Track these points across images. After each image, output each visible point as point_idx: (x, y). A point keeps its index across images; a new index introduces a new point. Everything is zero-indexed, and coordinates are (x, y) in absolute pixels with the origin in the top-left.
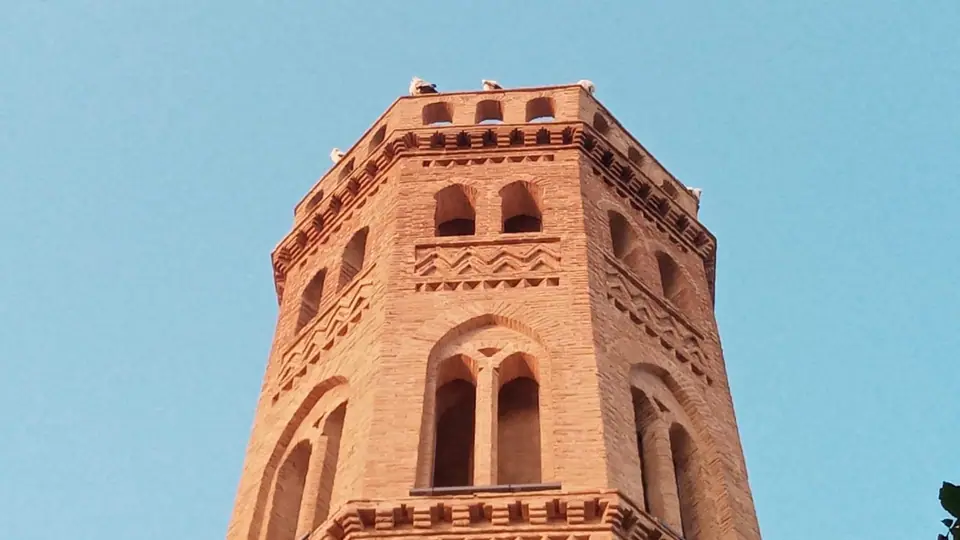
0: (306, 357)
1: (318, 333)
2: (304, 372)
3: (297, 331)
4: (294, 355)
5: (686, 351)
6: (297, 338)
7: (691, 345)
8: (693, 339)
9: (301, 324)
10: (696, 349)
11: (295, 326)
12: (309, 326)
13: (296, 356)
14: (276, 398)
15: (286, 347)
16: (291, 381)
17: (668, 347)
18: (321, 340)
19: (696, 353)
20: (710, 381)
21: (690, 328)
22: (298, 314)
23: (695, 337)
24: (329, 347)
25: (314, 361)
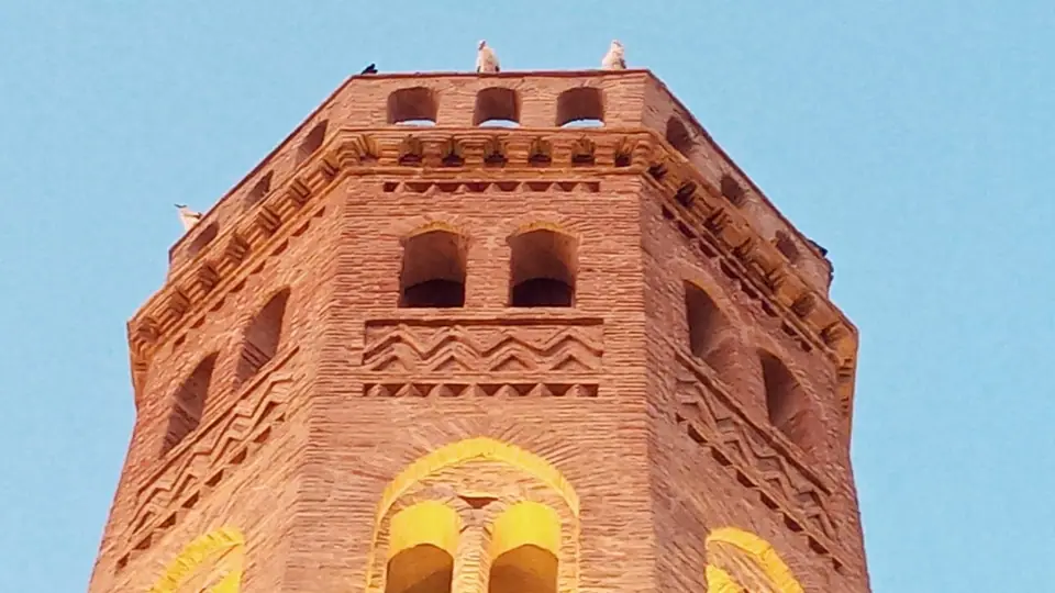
0: (176, 497)
1: (197, 458)
2: (171, 521)
3: (165, 451)
4: (157, 491)
5: (800, 514)
6: (163, 463)
7: (809, 503)
8: (813, 494)
9: (171, 442)
10: (816, 510)
11: (161, 445)
12: (183, 445)
13: (160, 495)
14: (123, 562)
15: (143, 478)
16: (149, 537)
17: (772, 506)
18: (201, 470)
19: (817, 517)
20: (837, 565)
21: (808, 476)
22: (166, 424)
23: (816, 491)
24: (214, 481)
25: (188, 505)
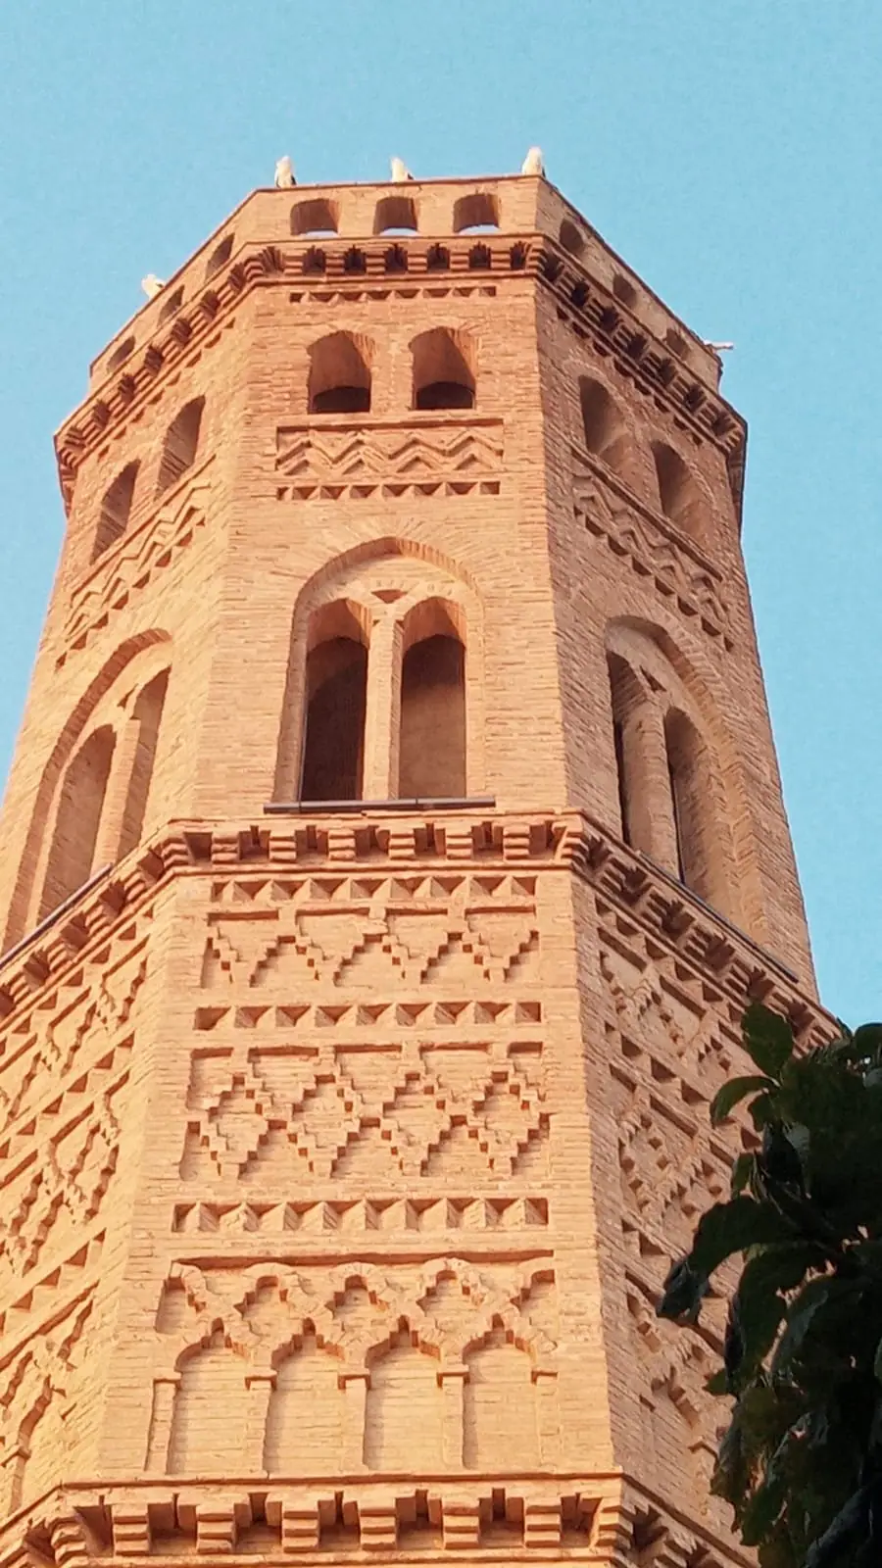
0: (108, 599)
1: (125, 563)
2: (103, 622)
3: (95, 557)
4: (89, 594)
5: (694, 599)
6: (94, 568)
7: (701, 589)
8: (706, 581)
9: (100, 547)
10: (709, 595)
11: (91, 550)
12: (112, 550)
13: (92, 597)
14: (61, 661)
15: (78, 582)
16: (85, 636)
17: (667, 592)
18: (130, 573)
19: (710, 601)
20: (729, 645)
21: (701, 563)
22: (95, 532)
23: (709, 577)
24: (141, 584)
25: (119, 606)
